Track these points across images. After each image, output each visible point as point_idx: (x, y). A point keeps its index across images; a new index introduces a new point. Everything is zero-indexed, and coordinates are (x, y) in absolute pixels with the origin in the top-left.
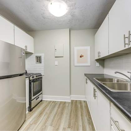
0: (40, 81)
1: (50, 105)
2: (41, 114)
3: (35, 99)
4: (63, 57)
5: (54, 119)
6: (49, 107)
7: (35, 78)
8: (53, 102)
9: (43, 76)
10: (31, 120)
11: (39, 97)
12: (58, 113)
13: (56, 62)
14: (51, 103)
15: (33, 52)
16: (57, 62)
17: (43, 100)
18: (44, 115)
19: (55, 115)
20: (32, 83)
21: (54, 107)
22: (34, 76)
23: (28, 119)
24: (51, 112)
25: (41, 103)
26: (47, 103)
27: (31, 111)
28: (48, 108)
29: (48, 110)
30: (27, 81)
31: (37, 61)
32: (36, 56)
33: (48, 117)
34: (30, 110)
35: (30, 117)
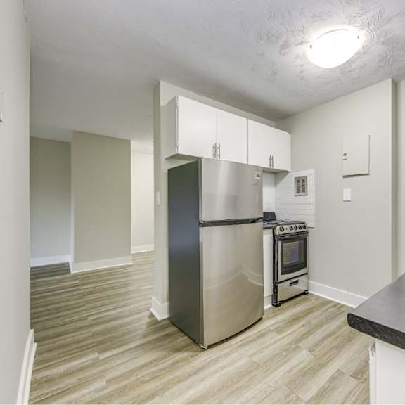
0: (302, 242)
1: (324, 309)
2: (296, 319)
3: (288, 283)
4: (368, 174)
5: (323, 342)
6: (319, 312)
7: (285, 232)
8: (335, 306)
9: (310, 230)
10: (271, 322)
11: (297, 282)
12: (337, 335)
13: (345, 190)
14: (330, 305)
15: (289, 170)
16: (349, 190)
17: (310, 291)
18: (301, 324)
19: (329, 336)
20: (280, 243)
21: (334, 317)
22: (285, 227)
23: (268, 318)
24: (320, 325)
25: (303, 296)
26: (319, 302)
27: (277, 306)
28: (316, 314)
29: (315, 318)
30: (267, 238)
31: (298, 191)
32: (295, 178)
33: (309, 333)
34: (275, 304)
35: (273, 317)
